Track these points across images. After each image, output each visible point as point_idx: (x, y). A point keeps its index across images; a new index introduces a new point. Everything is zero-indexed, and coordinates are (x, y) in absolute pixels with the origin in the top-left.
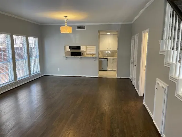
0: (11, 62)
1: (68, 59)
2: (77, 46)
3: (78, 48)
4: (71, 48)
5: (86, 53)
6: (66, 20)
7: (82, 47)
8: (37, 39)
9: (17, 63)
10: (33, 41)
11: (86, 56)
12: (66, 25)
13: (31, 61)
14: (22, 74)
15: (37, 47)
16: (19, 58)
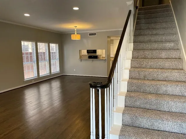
0: (36, 62)
1: (82, 61)
2: (93, 50)
3: (95, 51)
4: (88, 52)
5: (101, 57)
6: (76, 29)
7: (98, 51)
8: (57, 45)
9: (40, 63)
10: (54, 47)
11: (101, 59)
12: (76, 33)
13: (52, 63)
14: (44, 72)
15: (58, 51)
16: (42, 60)
